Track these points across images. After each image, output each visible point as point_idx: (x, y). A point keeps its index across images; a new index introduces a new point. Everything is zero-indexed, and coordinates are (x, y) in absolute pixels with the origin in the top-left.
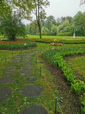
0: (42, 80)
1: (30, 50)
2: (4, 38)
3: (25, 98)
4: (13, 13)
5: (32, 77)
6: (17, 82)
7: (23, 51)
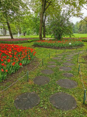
0: (79, 77)
1: (75, 49)
2: (51, 37)
3: (60, 87)
4: (62, 11)
5: (70, 73)
6: (56, 74)
7: (67, 50)
